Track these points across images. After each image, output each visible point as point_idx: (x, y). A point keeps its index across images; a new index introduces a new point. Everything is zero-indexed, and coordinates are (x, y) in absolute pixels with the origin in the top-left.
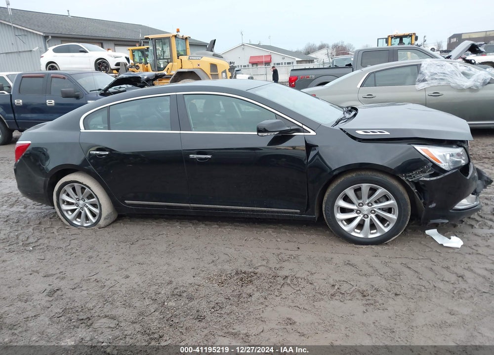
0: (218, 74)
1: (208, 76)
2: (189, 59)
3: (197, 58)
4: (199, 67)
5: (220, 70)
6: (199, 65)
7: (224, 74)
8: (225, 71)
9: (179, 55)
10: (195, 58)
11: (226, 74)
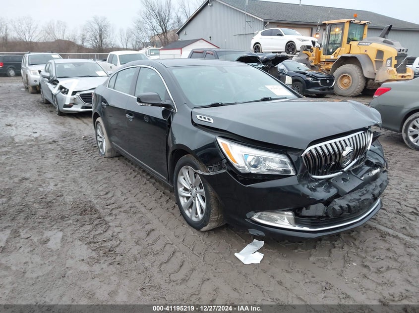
0: (383, 61)
1: (373, 64)
2: (359, 44)
3: (366, 44)
4: (365, 53)
5: (386, 57)
6: (366, 51)
7: (389, 62)
8: (390, 59)
9: (349, 41)
10: (364, 44)
11: (391, 62)
